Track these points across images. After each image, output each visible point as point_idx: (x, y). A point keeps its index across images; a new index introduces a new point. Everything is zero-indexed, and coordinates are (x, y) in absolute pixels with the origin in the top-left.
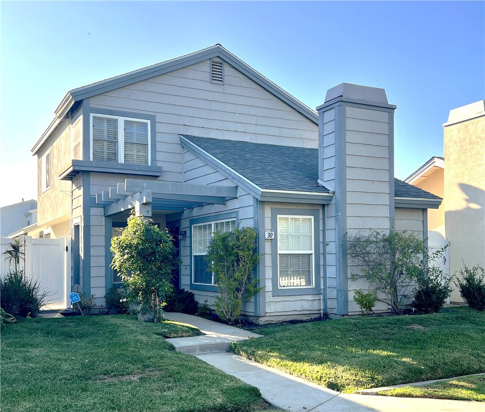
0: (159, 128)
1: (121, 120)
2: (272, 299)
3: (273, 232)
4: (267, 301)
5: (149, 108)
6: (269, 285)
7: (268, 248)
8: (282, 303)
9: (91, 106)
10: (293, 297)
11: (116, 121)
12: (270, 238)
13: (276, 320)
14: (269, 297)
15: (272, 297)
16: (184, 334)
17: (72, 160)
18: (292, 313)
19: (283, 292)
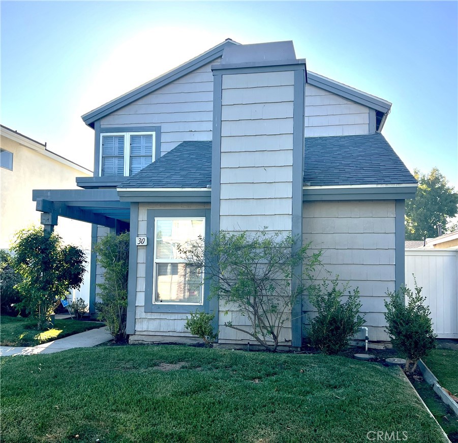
0: (164, 138)
1: (127, 136)
2: (144, 315)
3: (146, 238)
4: (138, 317)
5: (154, 120)
6: (140, 300)
7: (142, 256)
8: (158, 321)
9: (102, 127)
10: (170, 315)
11: (123, 137)
12: (141, 244)
13: (149, 340)
14: (140, 313)
15: (144, 313)
16: (8, 343)
17: (76, 178)
18: (171, 334)
19: (159, 308)
